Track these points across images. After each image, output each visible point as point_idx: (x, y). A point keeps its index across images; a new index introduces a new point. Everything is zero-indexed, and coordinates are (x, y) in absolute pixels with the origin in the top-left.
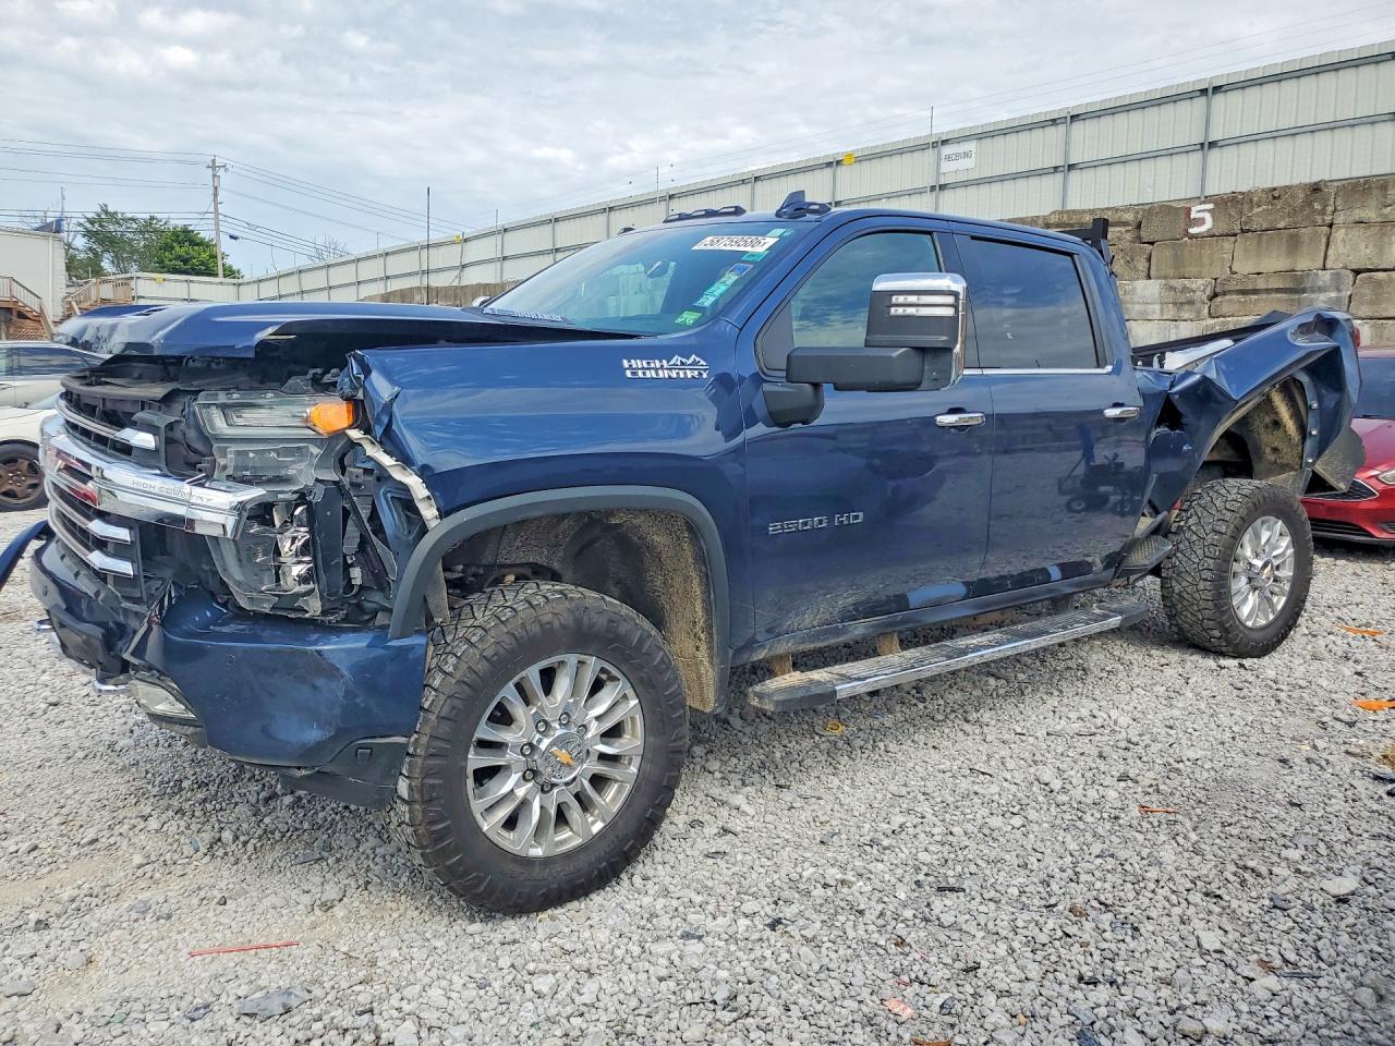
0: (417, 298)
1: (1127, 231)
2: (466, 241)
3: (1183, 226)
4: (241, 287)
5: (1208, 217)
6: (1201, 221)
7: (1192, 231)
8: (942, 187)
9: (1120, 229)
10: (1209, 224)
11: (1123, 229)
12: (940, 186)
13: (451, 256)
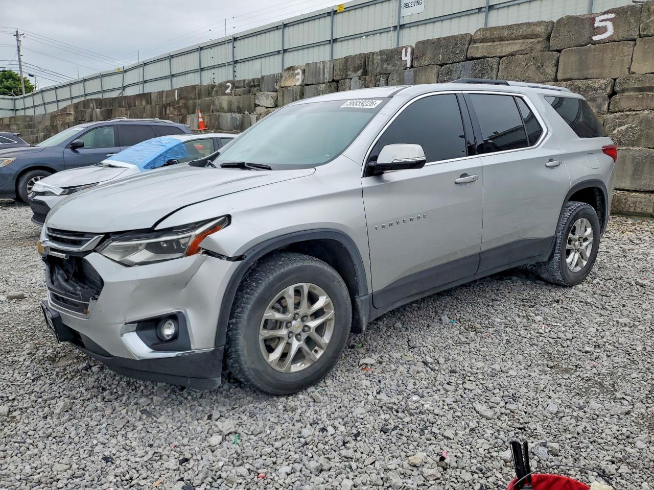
0: (91, 105)
1: (538, 42)
2: (125, 71)
3: (587, 34)
4: (16, 101)
5: (609, 25)
6: (604, 30)
7: (595, 38)
8: (402, 27)
9: (532, 40)
10: (610, 32)
11: (535, 40)
12: (400, 26)
13: (116, 82)
